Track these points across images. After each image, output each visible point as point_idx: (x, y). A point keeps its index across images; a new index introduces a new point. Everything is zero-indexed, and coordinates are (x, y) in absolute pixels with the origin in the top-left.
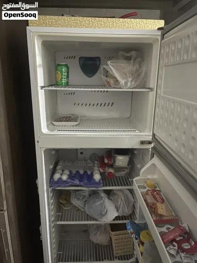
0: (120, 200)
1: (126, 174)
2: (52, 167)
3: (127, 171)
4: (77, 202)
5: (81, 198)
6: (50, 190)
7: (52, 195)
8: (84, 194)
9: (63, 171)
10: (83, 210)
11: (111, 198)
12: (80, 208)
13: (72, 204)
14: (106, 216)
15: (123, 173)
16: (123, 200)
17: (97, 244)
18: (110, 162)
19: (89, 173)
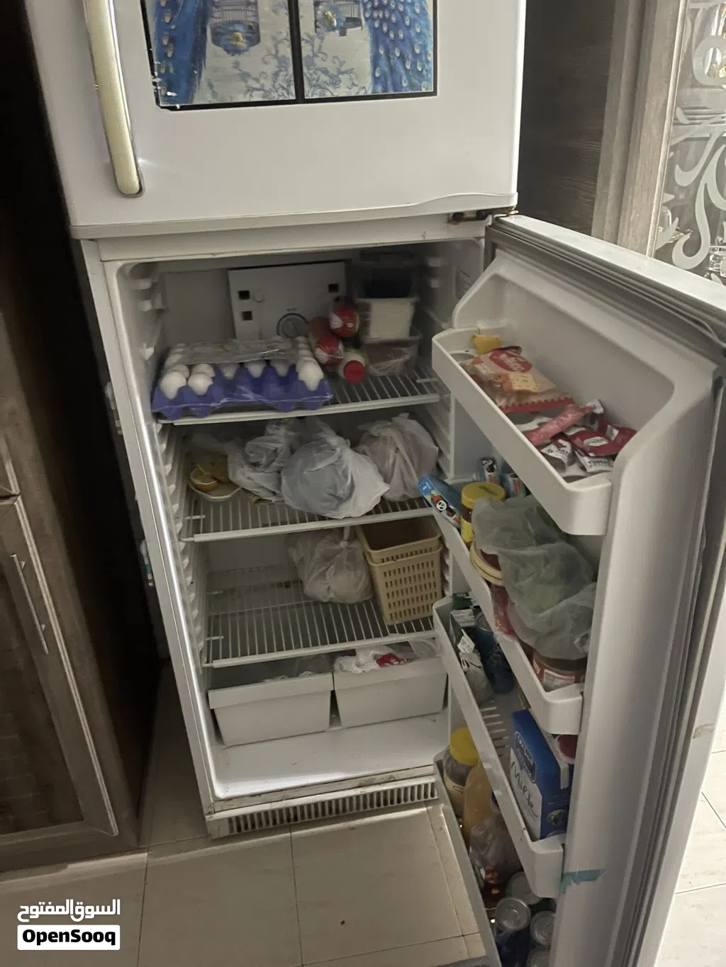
0: (392, 452)
1: (406, 363)
2: (149, 352)
3: (409, 354)
4: (253, 475)
5: (264, 460)
6: (157, 428)
7: (164, 446)
8: (273, 446)
9: (191, 367)
10: (273, 499)
11: (363, 447)
12: (263, 494)
13: (235, 486)
14: (352, 500)
15: (395, 364)
16: (402, 450)
17: (331, 602)
18: (350, 325)
19: (282, 370)
